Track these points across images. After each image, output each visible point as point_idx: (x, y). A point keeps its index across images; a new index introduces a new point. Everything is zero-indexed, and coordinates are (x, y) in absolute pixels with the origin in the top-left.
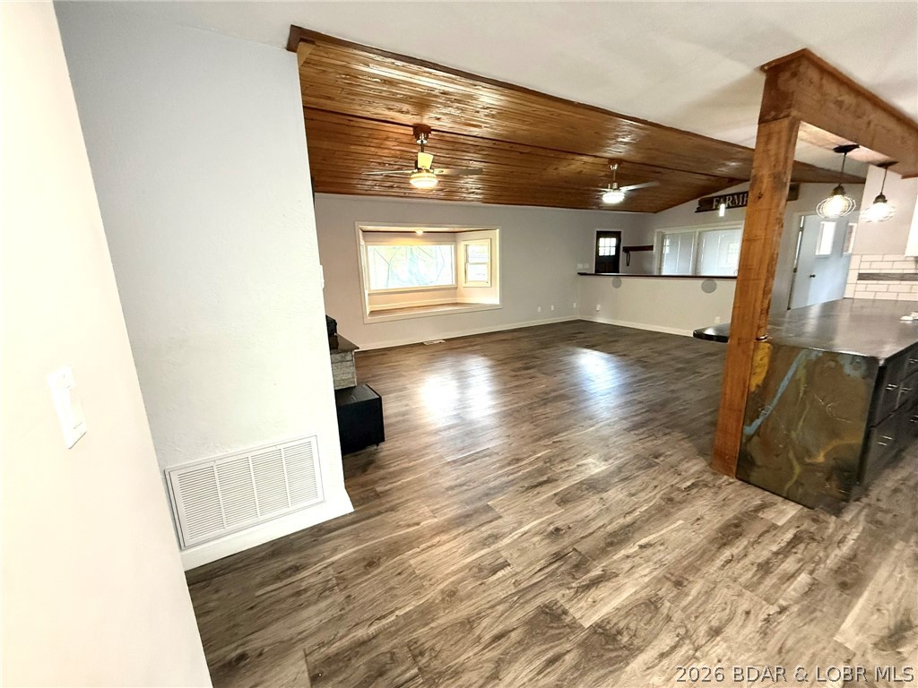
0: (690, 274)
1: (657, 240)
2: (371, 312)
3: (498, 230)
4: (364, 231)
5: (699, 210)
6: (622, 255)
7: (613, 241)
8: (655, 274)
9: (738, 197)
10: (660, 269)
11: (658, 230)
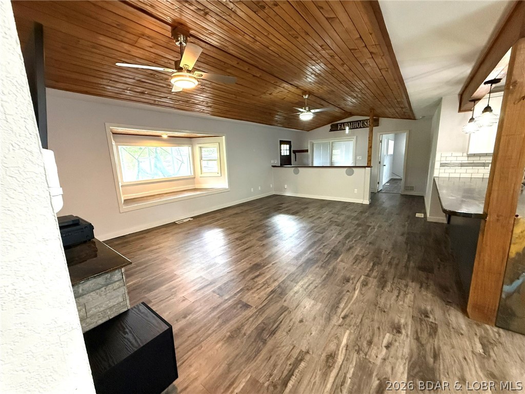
0: (329, 165)
1: (310, 146)
2: (125, 200)
3: (224, 137)
4: (113, 133)
5: (331, 130)
6: (293, 155)
7: (287, 147)
8: (310, 165)
9: (350, 124)
10: (312, 163)
11: (311, 141)
